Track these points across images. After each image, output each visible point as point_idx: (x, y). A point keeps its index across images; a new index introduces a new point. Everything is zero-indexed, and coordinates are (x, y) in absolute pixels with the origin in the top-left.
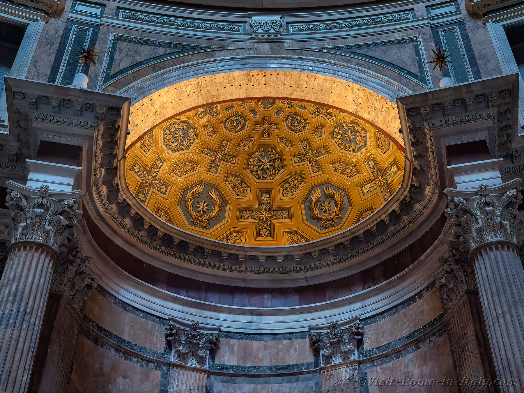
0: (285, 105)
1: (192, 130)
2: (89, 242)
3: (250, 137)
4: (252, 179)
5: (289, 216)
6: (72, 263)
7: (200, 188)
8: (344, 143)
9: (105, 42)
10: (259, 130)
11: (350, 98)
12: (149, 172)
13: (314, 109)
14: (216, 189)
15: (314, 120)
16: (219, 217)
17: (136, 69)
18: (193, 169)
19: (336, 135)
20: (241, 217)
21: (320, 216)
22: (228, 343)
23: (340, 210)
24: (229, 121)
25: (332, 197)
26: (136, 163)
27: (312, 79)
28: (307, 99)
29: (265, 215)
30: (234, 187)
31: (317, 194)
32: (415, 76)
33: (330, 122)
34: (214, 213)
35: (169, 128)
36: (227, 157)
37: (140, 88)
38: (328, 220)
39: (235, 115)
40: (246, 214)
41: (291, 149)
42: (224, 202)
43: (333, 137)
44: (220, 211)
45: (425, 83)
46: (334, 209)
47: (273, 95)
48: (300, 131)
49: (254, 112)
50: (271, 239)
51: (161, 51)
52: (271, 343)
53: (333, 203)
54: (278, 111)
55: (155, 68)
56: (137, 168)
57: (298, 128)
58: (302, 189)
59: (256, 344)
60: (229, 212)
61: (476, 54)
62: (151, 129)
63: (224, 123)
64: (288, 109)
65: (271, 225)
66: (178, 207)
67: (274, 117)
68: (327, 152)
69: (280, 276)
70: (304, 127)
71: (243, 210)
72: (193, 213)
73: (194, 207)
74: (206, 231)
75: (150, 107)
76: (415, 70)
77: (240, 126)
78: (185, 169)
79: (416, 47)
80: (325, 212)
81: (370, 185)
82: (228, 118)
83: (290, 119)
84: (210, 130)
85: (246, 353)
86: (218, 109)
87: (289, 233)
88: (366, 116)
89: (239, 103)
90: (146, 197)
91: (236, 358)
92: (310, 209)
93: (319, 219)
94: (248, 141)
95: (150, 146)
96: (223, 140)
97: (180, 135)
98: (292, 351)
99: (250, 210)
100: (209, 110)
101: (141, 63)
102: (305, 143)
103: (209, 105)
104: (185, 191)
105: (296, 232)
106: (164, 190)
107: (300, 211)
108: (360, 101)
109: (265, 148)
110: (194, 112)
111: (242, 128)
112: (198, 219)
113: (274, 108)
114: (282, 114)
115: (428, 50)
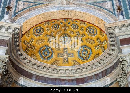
0: (71, 21)
1: (42, 29)
3: (60, 31)
5: (73, 56)
7: (45, 47)
8: (90, 33)
9: (14, 2)
11: (92, 19)
12: (29, 43)
13: (80, 22)
15: (80, 26)
16: (51, 56)
17: (24, 10)
18: (42, 41)
19: (87, 30)
20: (58, 56)
21: (83, 56)
23: (89, 54)
24: (54, 26)
25: (86, 50)
26: (25, 40)
27: (80, 13)
28: (78, 19)
29: (66, 55)
31: (82, 49)
32: (112, 12)
33: (85, 26)
34: (50, 55)
35: (35, 29)
36: (53, 37)
37: (25, 17)
38: (85, 57)
39: (55, 24)
40: (60, 55)
41: (73, 34)
42: (53, 52)
43: (86, 31)
44: (52, 54)
45: (115, 15)
46: (87, 54)
47: (67, 18)
48: (76, 29)
49: (62, 23)
50: (68, 63)
51: (32, 4)
53: (87, 52)
55: (30, 10)
56: (25, 42)
57: (75, 28)
60: (55, 55)
62: (29, 30)
63: (52, 27)
64: (72, 22)
65: (67, 59)
66: (38, 54)
67: (68, 25)
68: (85, 36)
69: (70, 75)
70: (77, 28)
72: (43, 55)
73: (44, 53)
74: (47, 61)
75: (29, 23)
76: (112, 10)
77: (57, 28)
78: (40, 41)
80: (84, 55)
81: (98, 47)
82: (53, 25)
83: (73, 25)
84: (48, 29)
86: (50, 22)
87: (73, 61)
88: (96, 25)
89: (57, 20)
90: (28, 51)
92: (80, 54)
93: (82, 57)
94: (60, 32)
95: (29, 35)
96: (52, 32)
97: (38, 31)
99: (61, 54)
100: (47, 23)
101: (25, 9)
102: (78, 33)
103: (47, 21)
104: (40, 48)
105: (75, 61)
106: (34, 48)
107: (76, 54)
108: (94, 20)
109: (65, 34)
110: (42, 24)
111: (58, 28)
112: (44, 57)
113: (68, 22)
114: (70, 24)
115: (116, 3)
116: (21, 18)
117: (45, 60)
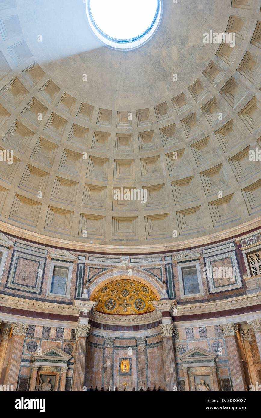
3: (121, 287)
4: (122, 297)
5: (131, 306)
7: (109, 300)
8: (144, 291)
9: (87, 269)
10: (124, 285)
13: (137, 282)
14: (113, 299)
16: (114, 307)
17: (95, 277)
18: (108, 296)
20: (119, 306)
22: (117, 341)
23: (143, 306)
25: (141, 302)
28: (135, 280)
29: (125, 306)
30: (118, 299)
31: (137, 301)
33: (140, 285)
35: (102, 288)
36: (116, 292)
38: (140, 308)
39: (118, 283)
40: (121, 305)
42: (115, 303)
43: (141, 289)
44: (114, 305)
46: (141, 305)
49: (122, 282)
50: (127, 312)
52: (127, 340)
53: (141, 304)
54: (128, 282)
58: (134, 299)
59: (123, 340)
60: (117, 305)
61: (174, 275)
63: (115, 285)
65: (127, 308)
66: (105, 306)
70: (134, 285)
71: (120, 304)
72: (108, 306)
73: (108, 305)
76: (160, 278)
78: (106, 296)
79: (161, 270)
83: (131, 284)
84: (112, 286)
85: (121, 343)
86: (113, 282)
89: (119, 281)
91: (119, 344)
92: (136, 304)
93: (138, 308)
96: (115, 288)
97: (105, 289)
98: (131, 342)
99: (122, 304)
102: (135, 289)
104: (106, 301)
105: (132, 310)
107: (133, 305)
109: (125, 289)
110: (108, 284)
111: (120, 285)
112: (109, 308)
113: (127, 281)
114: (129, 282)
115: (163, 271)
116: (93, 284)
117: (110, 311)
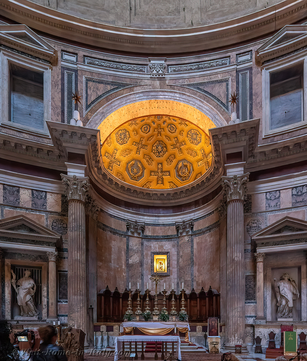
0: (167, 119)
1: (127, 133)
2: (94, 192)
3: (152, 136)
4: (154, 157)
5: (170, 175)
6: (90, 203)
7: (133, 162)
8: (192, 140)
9: (82, 82)
10: (156, 132)
11: (195, 117)
12: (112, 156)
13: (179, 121)
14: (140, 162)
15: (180, 127)
16: (142, 175)
17: (99, 101)
18: (130, 153)
19: (189, 136)
20: (151, 175)
21: (181, 175)
22: (148, 228)
23: (189, 173)
24: (143, 128)
25: (186, 166)
26: (106, 152)
27: (179, 105)
28: (176, 116)
29: (160, 174)
30: (147, 161)
31: (180, 165)
32: (224, 105)
33: (186, 129)
34: (140, 174)
35: (117, 133)
36: (144, 146)
37: (103, 113)
38: (184, 177)
39: (146, 124)
40: (153, 174)
41: (170, 142)
42: (144, 168)
43: (188, 137)
44: (142, 172)
45: (228, 110)
46: (187, 172)
47: (162, 113)
48: (174, 133)
49: (154, 122)
50: (162, 185)
52: (163, 227)
53: (186, 169)
54: (164, 122)
55: (108, 100)
56: (107, 154)
57: (173, 131)
58: (175, 162)
59: (157, 228)
60: (146, 172)
61: (253, 92)
62: (110, 135)
63: (141, 129)
64: (168, 121)
65: (162, 179)
66: (126, 172)
67: (163, 125)
68: (185, 144)
69: (166, 202)
70: (175, 131)
71: (151, 172)
72: (132, 174)
73: (132, 171)
74: (137, 182)
75: (108, 123)
76: (224, 101)
77: (148, 130)
78: (126, 153)
79: (227, 85)
80: (183, 173)
81: (201, 162)
82: (143, 126)
83: (169, 126)
84: (135, 132)
85: (154, 231)
86: (138, 121)
87: (169, 182)
88: (201, 127)
89: (147, 118)
90: (112, 168)
91: (151, 232)
92: (178, 171)
93: (181, 177)
94: (152, 138)
95: (111, 143)
96: (141, 138)
97: (123, 136)
98: (170, 230)
99: (154, 172)
100: (134, 122)
101: (100, 97)
102: (176, 139)
103: (133, 119)
104: (127, 164)
105: (172, 182)
106: (119, 164)
107: (173, 172)
108: (199, 119)
109: (159, 141)
110: (127, 123)
111: (149, 131)
112: (134, 177)
113: (162, 120)
114: (166, 124)
115: (232, 87)
116: (96, 115)
117: (135, 181)
